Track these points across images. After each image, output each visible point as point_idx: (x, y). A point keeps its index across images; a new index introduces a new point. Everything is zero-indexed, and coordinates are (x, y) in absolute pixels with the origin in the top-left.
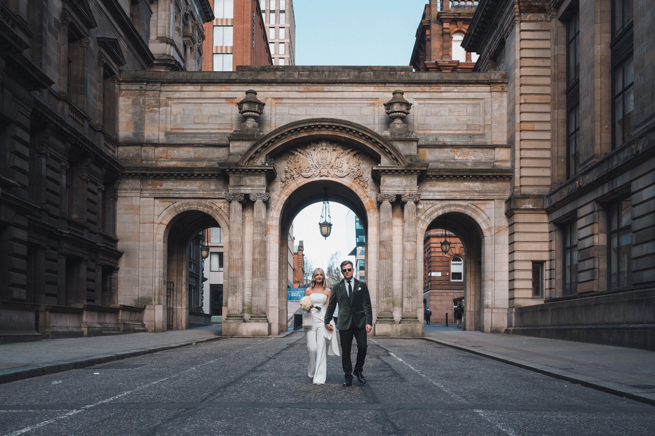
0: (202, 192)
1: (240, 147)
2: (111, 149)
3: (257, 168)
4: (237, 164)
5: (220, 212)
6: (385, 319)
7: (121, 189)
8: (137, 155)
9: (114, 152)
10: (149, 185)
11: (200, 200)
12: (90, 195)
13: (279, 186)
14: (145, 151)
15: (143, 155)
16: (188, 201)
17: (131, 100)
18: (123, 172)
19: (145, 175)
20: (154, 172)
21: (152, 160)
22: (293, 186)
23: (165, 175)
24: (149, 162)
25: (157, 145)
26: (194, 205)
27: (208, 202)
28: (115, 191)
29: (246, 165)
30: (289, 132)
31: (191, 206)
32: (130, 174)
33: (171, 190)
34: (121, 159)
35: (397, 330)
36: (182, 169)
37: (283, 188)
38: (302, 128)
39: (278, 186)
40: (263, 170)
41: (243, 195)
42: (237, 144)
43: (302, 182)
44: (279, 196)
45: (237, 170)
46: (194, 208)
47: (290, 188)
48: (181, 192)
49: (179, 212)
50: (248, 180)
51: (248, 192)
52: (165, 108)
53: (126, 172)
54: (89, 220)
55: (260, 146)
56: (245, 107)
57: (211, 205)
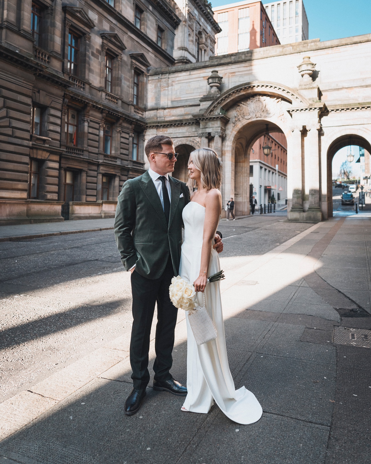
0: (188, 133)
1: (206, 105)
2: (140, 114)
3: (214, 116)
4: (203, 115)
5: (198, 144)
6: (296, 209)
7: (147, 135)
8: (155, 115)
9: (143, 115)
10: (161, 131)
11: (187, 138)
12: (123, 140)
13: (232, 126)
14: (159, 113)
15: (158, 115)
16: (181, 139)
17: (154, 85)
18: (147, 125)
19: (158, 126)
20: (163, 124)
21: (162, 117)
22: (240, 125)
23: (168, 125)
24: (161, 119)
25: (164, 109)
26: (184, 141)
27: (191, 139)
28: (144, 136)
29: (208, 115)
30: (233, 92)
31: (183, 142)
32: (150, 126)
33: (172, 133)
34: (147, 118)
35: (303, 217)
36: (176, 121)
37: (234, 127)
38: (241, 89)
39: (230, 126)
40: (218, 117)
41: (207, 133)
42: (204, 103)
43: (245, 122)
44: (231, 132)
45: (204, 119)
46: (184, 143)
47: (238, 126)
48: (177, 134)
49: (176, 146)
50: (210, 124)
51: (210, 131)
52: (171, 87)
53: (148, 125)
54: (121, 154)
55: (216, 103)
56: (210, 81)
57: (193, 140)
